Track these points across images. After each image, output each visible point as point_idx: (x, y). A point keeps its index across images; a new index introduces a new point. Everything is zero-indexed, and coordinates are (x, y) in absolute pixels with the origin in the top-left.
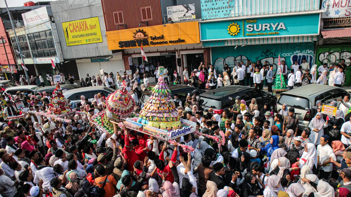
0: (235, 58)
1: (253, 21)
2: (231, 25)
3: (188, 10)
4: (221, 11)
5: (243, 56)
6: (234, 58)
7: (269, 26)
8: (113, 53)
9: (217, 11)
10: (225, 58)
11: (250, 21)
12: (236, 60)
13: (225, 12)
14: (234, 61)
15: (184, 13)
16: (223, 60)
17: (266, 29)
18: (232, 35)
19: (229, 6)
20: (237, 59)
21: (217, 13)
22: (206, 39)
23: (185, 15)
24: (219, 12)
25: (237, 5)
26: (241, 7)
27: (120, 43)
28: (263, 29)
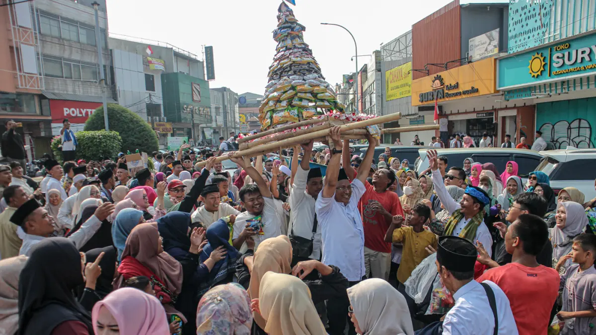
0: (570, 124)
1: (563, 47)
2: (533, 58)
3: (491, 41)
4: (531, 35)
5: (582, 121)
6: (568, 125)
7: (588, 51)
8: (419, 111)
9: (526, 36)
10: (555, 125)
11: (559, 48)
12: (570, 128)
13: (536, 36)
14: (568, 129)
15: (485, 46)
16: (551, 127)
17: (582, 58)
18: (534, 76)
19: (542, 25)
20: (572, 126)
21: (527, 39)
22: (504, 86)
23: (486, 50)
24: (529, 38)
25: (553, 21)
26: (559, 24)
27: (422, 96)
28: (579, 60)
